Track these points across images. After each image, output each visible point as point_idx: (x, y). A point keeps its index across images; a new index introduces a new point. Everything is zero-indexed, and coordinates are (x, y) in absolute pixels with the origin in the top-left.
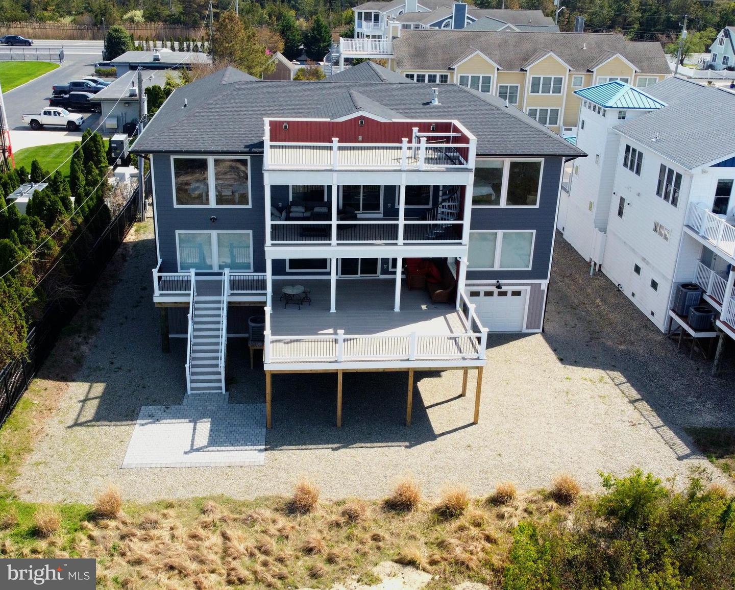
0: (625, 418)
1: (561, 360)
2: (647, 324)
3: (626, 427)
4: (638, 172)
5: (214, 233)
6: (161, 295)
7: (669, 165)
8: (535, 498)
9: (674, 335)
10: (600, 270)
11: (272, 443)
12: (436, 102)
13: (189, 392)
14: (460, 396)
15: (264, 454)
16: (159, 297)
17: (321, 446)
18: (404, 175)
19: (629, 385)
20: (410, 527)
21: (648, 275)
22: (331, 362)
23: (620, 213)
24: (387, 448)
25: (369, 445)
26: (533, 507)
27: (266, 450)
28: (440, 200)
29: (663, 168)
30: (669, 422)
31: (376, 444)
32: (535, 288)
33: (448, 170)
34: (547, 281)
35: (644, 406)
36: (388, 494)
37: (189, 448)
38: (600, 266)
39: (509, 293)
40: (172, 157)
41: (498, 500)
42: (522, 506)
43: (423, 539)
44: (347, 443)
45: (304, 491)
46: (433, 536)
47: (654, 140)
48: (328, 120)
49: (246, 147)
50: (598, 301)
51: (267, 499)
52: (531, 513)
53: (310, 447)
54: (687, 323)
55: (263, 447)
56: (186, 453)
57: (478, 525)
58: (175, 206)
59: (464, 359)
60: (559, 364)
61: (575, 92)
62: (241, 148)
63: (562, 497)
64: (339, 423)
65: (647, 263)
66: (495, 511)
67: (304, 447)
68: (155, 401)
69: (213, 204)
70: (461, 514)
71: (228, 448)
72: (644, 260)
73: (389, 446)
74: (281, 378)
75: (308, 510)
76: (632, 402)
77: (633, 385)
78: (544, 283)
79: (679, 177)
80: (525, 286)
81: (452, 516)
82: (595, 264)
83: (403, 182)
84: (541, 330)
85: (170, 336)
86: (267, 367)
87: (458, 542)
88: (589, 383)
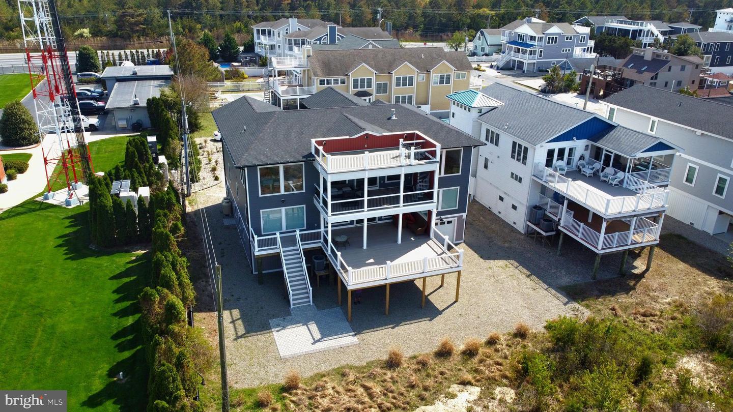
0: (529, 286)
1: (481, 257)
2: (513, 230)
3: (532, 292)
4: (497, 144)
5: (283, 209)
6: (259, 251)
7: (519, 141)
8: (509, 338)
9: (530, 234)
10: (474, 199)
11: (358, 330)
12: (394, 118)
13: (292, 307)
14: (441, 286)
15: (355, 337)
16: (258, 252)
17: (384, 328)
18: (403, 168)
19: (521, 267)
20: (456, 364)
21: (508, 202)
22: (384, 280)
23: (486, 167)
24: (419, 323)
25: (408, 322)
26: (510, 342)
27: (356, 335)
28: (418, 178)
29: (514, 143)
30: (550, 285)
31: (412, 322)
32: (460, 218)
33: (426, 163)
34: (466, 214)
35: (533, 277)
36: (435, 349)
37: (313, 341)
38: (474, 196)
39: (446, 223)
40: (258, 168)
41: (492, 342)
42: (505, 343)
43: (464, 370)
44: (396, 323)
45: (395, 354)
46: (469, 367)
47: (506, 127)
48: (348, 137)
49: (303, 157)
50: (481, 218)
51: (373, 362)
52: (510, 346)
53: (378, 329)
54: (540, 228)
55: (353, 333)
56: (312, 344)
57: (488, 357)
58: (260, 196)
59: (451, 268)
60: (482, 260)
61: (447, 96)
62: (301, 159)
63: (521, 334)
64: (387, 313)
65: (508, 195)
66: (493, 348)
67: (375, 329)
68: (274, 316)
69: (282, 192)
70: (478, 352)
71: (333, 337)
72: (505, 193)
73: (420, 322)
74: (356, 292)
75: (399, 365)
76: (528, 276)
77: (523, 267)
78: (464, 215)
79: (526, 149)
80: (454, 218)
81: (474, 355)
82: (470, 195)
83: (403, 172)
84: (463, 241)
85: (264, 272)
86: (349, 288)
87: (485, 368)
88: (501, 269)
